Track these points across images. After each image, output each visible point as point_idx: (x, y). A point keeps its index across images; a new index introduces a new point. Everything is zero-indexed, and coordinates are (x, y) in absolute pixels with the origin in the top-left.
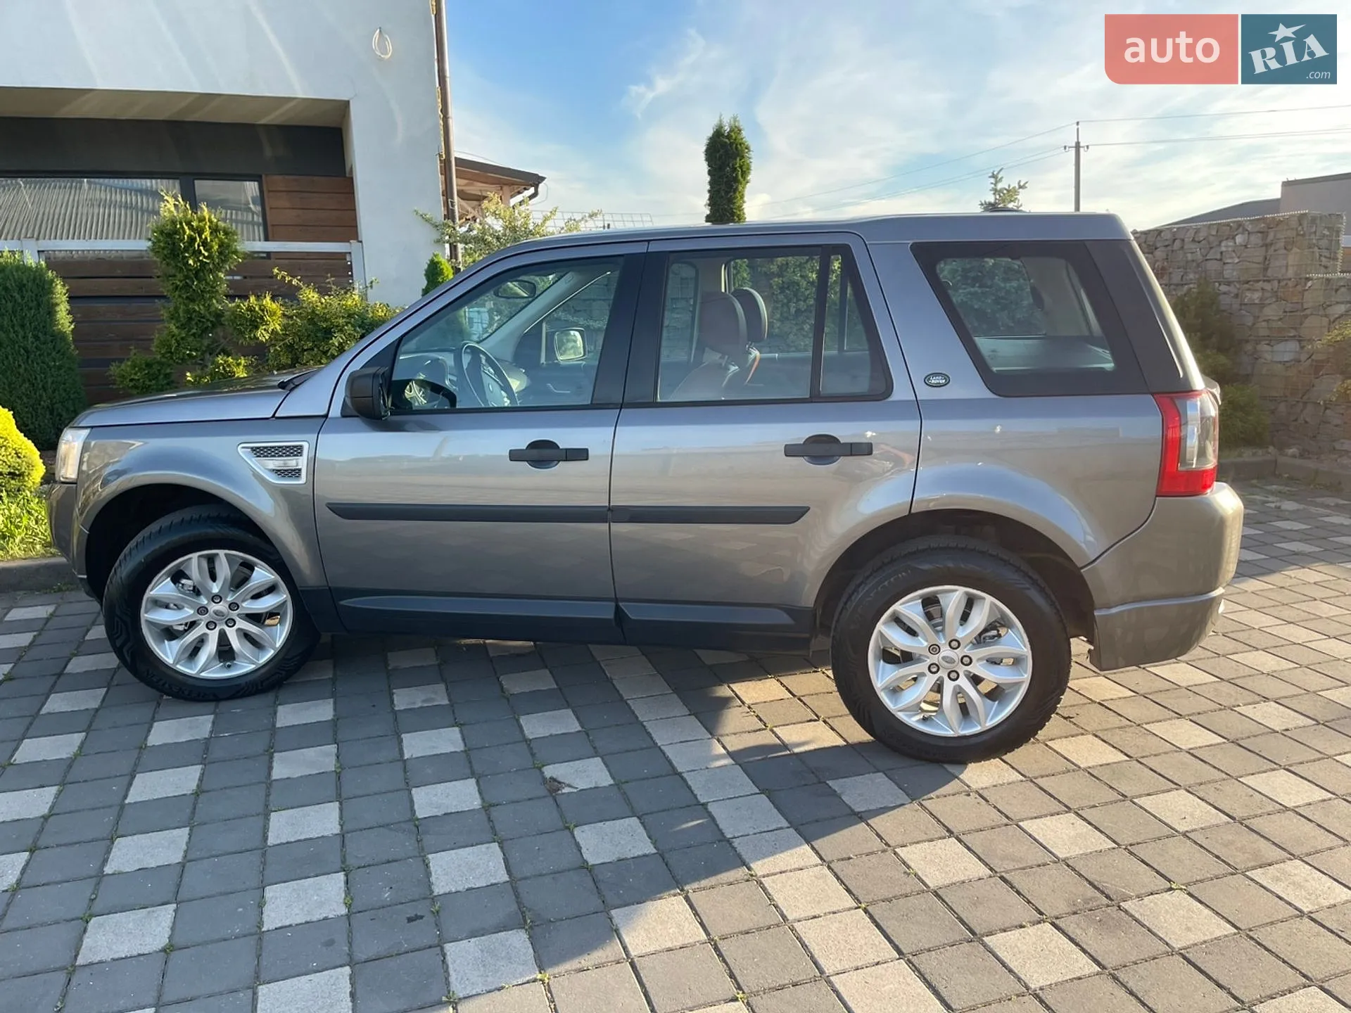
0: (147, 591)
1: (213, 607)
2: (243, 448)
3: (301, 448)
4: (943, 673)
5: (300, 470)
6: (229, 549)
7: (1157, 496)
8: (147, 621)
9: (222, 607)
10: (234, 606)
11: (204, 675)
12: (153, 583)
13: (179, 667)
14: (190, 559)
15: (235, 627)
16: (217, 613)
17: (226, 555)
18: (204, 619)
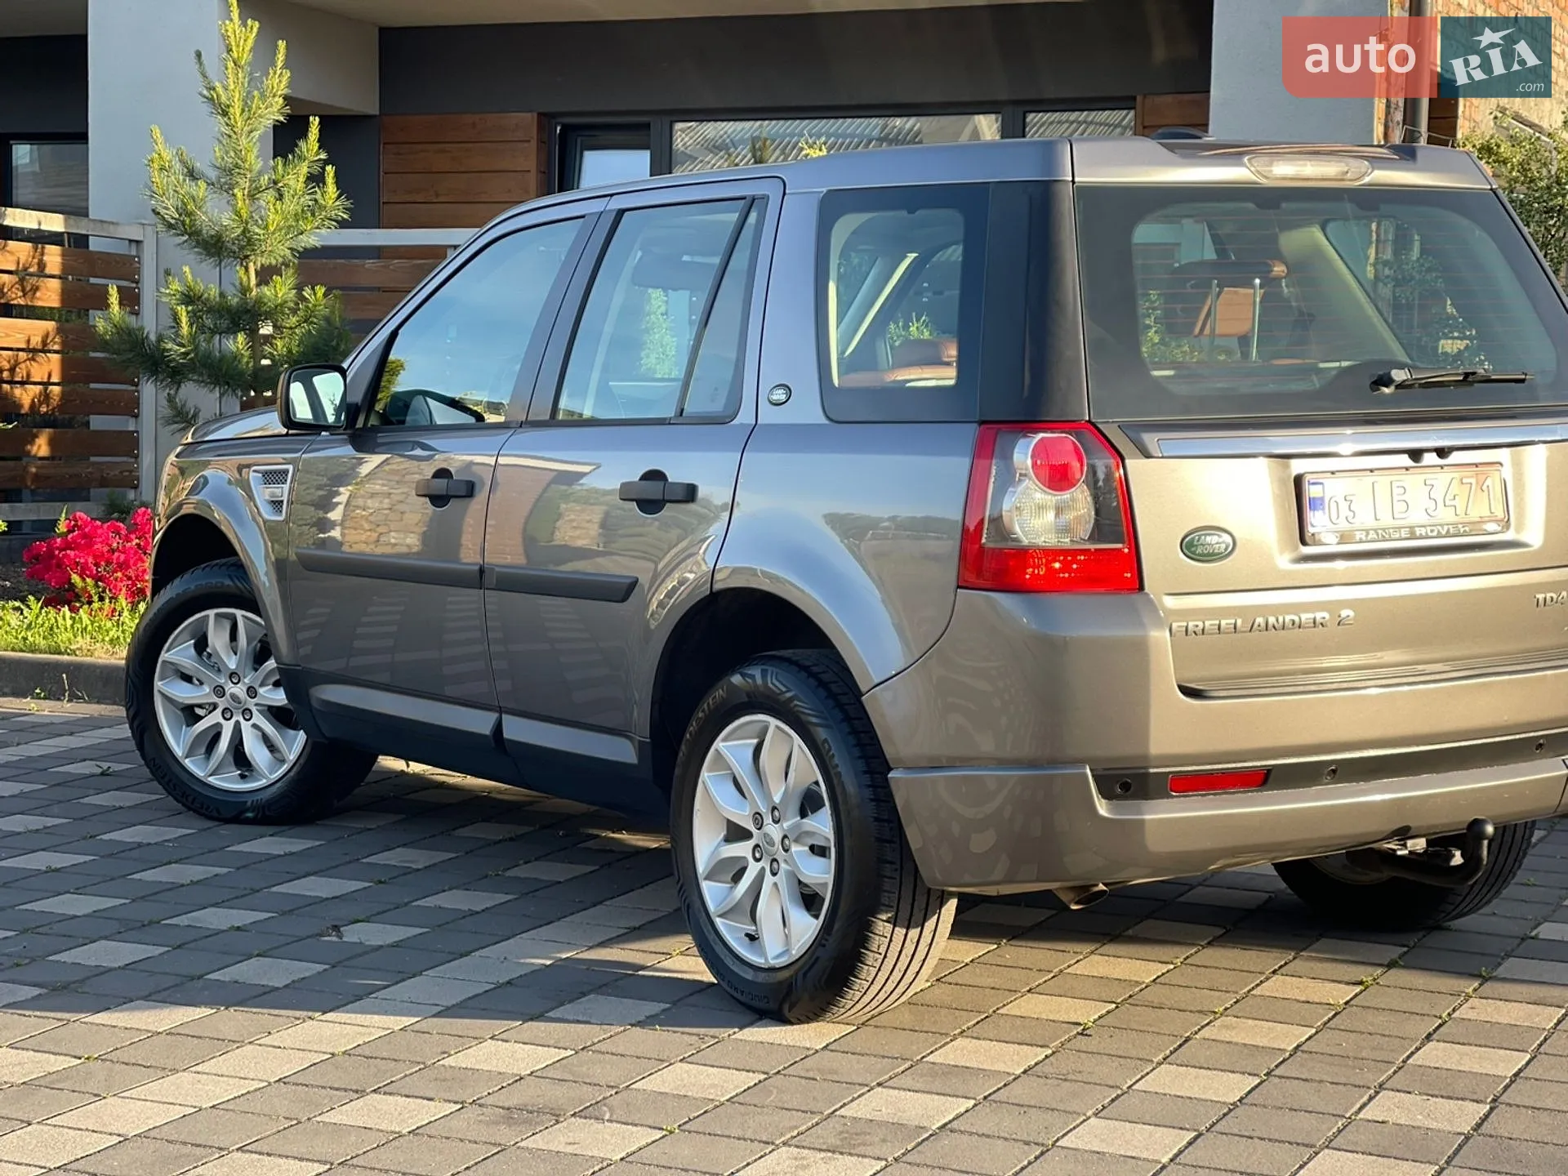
0: (163, 652)
1: (231, 689)
2: (255, 471)
3: (286, 472)
4: (765, 863)
5: (282, 501)
6: (247, 610)
7: (959, 587)
8: (159, 691)
9: (239, 690)
10: (252, 692)
11: (212, 780)
12: (170, 641)
13: (188, 763)
14: (208, 616)
15: (251, 722)
16: (234, 697)
17: (243, 616)
18: (222, 703)
